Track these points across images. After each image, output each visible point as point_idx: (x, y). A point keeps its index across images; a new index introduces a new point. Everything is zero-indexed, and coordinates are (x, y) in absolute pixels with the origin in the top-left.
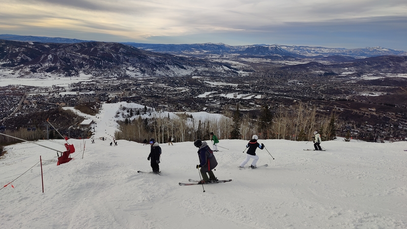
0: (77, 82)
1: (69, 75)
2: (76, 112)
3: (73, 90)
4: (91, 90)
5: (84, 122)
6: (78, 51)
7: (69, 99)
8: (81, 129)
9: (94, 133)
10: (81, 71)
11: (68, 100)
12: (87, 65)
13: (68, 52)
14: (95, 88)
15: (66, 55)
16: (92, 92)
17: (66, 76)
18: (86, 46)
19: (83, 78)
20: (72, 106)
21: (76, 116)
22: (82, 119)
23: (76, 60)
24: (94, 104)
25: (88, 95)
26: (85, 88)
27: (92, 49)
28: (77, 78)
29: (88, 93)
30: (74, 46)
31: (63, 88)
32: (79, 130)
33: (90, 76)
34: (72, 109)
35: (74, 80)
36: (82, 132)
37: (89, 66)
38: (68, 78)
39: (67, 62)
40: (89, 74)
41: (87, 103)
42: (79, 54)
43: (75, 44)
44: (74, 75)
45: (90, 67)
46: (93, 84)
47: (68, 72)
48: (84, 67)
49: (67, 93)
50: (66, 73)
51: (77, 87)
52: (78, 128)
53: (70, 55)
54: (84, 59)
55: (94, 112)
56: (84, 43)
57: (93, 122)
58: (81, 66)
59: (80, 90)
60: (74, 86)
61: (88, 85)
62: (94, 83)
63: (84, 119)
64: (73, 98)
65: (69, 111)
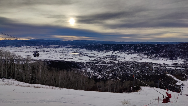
0: (176, 63)
1: (172, 59)
2: (174, 78)
3: (173, 67)
4: (183, 67)
5: (177, 84)
6: (178, 48)
8: (175, 87)
9: (182, 90)
10: (178, 58)
11: (170, 71)
12: (182, 54)
13: (173, 48)
14: (186, 66)
15: (172, 50)
16: (183, 69)
17: (170, 59)
18: (183, 45)
19: (179, 61)
20: (172, 74)
22: (177, 82)
23: (176, 52)
24: (184, 75)
25: (181, 70)
26: (179, 66)
27: (186, 47)
28: (176, 61)
29: (181, 69)
30: (176, 45)
31: (168, 65)
33: (183, 60)
34: (171, 76)
35: (174, 62)
38: (171, 61)
39: (171, 53)
41: (180, 74)
44: (174, 59)
45: (184, 56)
46: (184, 65)
47: (172, 57)
48: (180, 56)
49: (170, 68)
51: (176, 65)
53: (174, 50)
54: (181, 51)
55: (183, 80)
56: (182, 43)
57: (182, 85)
59: (177, 67)
60: (174, 65)
61: (181, 64)
63: (178, 82)
64: (172, 70)
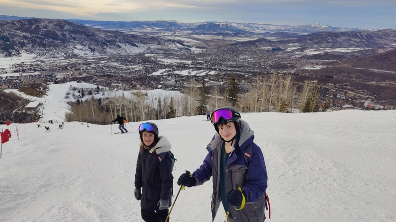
0: (19, 62)
1: (10, 55)
2: (20, 95)
3: (15, 72)
4: (35, 70)
5: (30, 105)
6: (18, 29)
7: (12, 80)
8: (27, 112)
9: (42, 116)
10: (23, 51)
11: (10, 82)
12: (29, 43)
13: (7, 30)
14: (40, 68)
15: (5, 34)
16: (37, 73)
17: (6, 56)
18: (27, 23)
19: (26, 57)
20: (16, 88)
21: (20, 99)
22: (28, 101)
23: (16, 39)
24: (41, 85)
25: (32, 76)
26: (28, 69)
27: (34, 27)
28: (18, 58)
29: (33, 74)
30: (13, 23)
31: (3, 69)
32: (25, 114)
33: (33, 55)
34: (15, 91)
35: (15, 60)
36: (29, 115)
37: (31, 45)
38: (9, 59)
39: (5, 41)
40: (31, 53)
41: (32, 85)
42: (19, 32)
43: (14, 21)
44: (15, 55)
45: (33, 46)
46: (38, 65)
47: (8, 51)
48: (26, 46)
49: (9, 75)
50: (5, 53)
51: (20, 68)
52: (24, 111)
53: (9, 34)
54: (25, 37)
55: (40, 94)
56: (24, 20)
57: (40, 105)
58: (22, 45)
59: (24, 71)
60: (16, 67)
61: (32, 65)
62: (39, 63)
63: (30, 101)
64: (16, 80)
65: (12, 94)
